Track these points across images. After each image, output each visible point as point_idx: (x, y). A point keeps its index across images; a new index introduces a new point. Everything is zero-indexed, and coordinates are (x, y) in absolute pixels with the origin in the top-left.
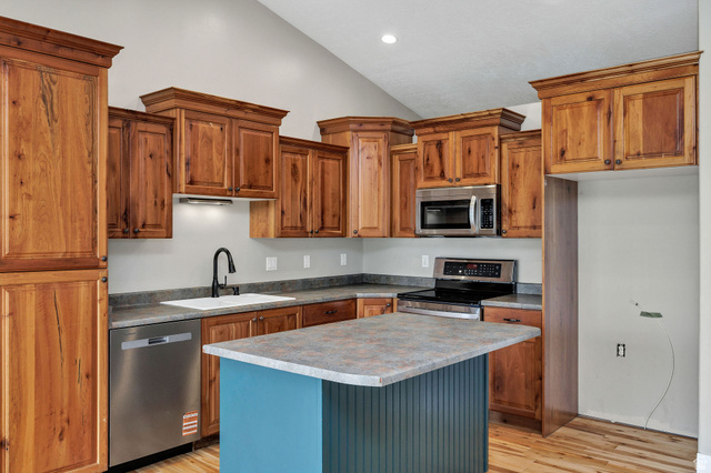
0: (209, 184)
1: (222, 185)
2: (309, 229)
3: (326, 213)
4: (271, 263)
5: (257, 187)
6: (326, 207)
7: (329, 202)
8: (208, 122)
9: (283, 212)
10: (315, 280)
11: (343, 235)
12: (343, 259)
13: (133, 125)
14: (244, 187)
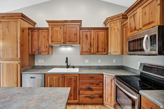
0: (57, 42)
1: (61, 42)
2: (92, 52)
3: (99, 48)
4: (87, 61)
5: (71, 42)
6: (99, 45)
7: (100, 45)
8: (57, 27)
9: (82, 48)
10: (102, 66)
11: (107, 54)
12: (114, 61)
13: (40, 31)
14: (68, 42)
